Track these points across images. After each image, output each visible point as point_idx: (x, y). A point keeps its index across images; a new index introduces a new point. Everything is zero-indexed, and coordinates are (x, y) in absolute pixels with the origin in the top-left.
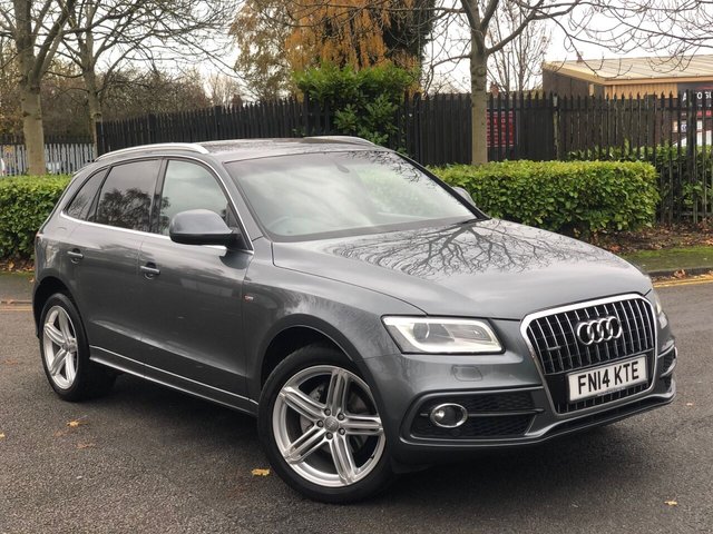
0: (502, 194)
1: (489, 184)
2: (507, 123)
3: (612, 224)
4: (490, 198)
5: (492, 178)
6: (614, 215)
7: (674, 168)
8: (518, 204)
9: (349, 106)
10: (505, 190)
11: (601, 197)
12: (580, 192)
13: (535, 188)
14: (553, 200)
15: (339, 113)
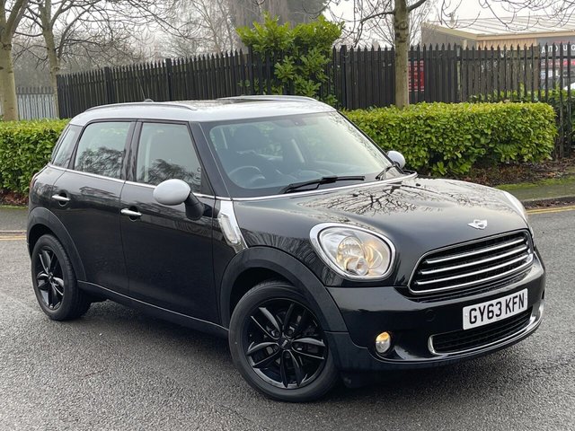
0: (427, 132)
1: (416, 123)
2: (419, 71)
3: (520, 157)
5: (418, 118)
6: (520, 149)
7: (565, 107)
8: (441, 140)
9: (286, 57)
10: (429, 129)
11: (510, 133)
12: (493, 129)
13: (455, 126)
14: (470, 136)
15: (278, 65)
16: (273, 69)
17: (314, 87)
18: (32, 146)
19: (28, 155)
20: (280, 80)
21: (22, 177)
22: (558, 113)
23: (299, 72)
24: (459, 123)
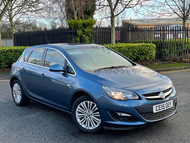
0: (119, 51)
1: (116, 49)
2: (118, 34)
3: (146, 59)
5: (117, 47)
6: (146, 56)
7: (159, 45)
8: (123, 54)
9: (80, 29)
10: (120, 50)
11: (143, 52)
12: (138, 51)
13: (127, 50)
14: (132, 53)
15: (78, 31)
16: (76, 32)
17: (88, 38)
18: (5, 54)
19: (4, 56)
20: (78, 35)
21: (2, 63)
22: (157, 47)
23: (84, 34)
24: (128, 49)
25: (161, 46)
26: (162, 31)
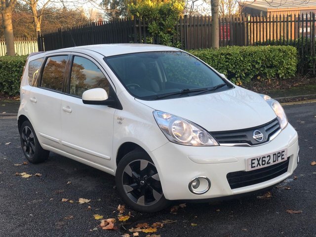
0: (226, 62)
1: (221, 57)
2: (227, 29)
3: (278, 75)
4: (221, 63)
5: (222, 54)
6: (278, 71)
7: (304, 48)
8: (234, 66)
9: (154, 21)
10: (227, 60)
11: (272, 62)
12: (262, 60)
13: (242, 59)
14: (250, 64)
15: (150, 25)
16: (147, 28)
17: (169, 38)
18: (18, 69)
19: (16, 74)
20: (151, 33)
22: (300, 52)
23: (161, 30)
24: (244, 57)
25: (309, 49)
26: (310, 21)
